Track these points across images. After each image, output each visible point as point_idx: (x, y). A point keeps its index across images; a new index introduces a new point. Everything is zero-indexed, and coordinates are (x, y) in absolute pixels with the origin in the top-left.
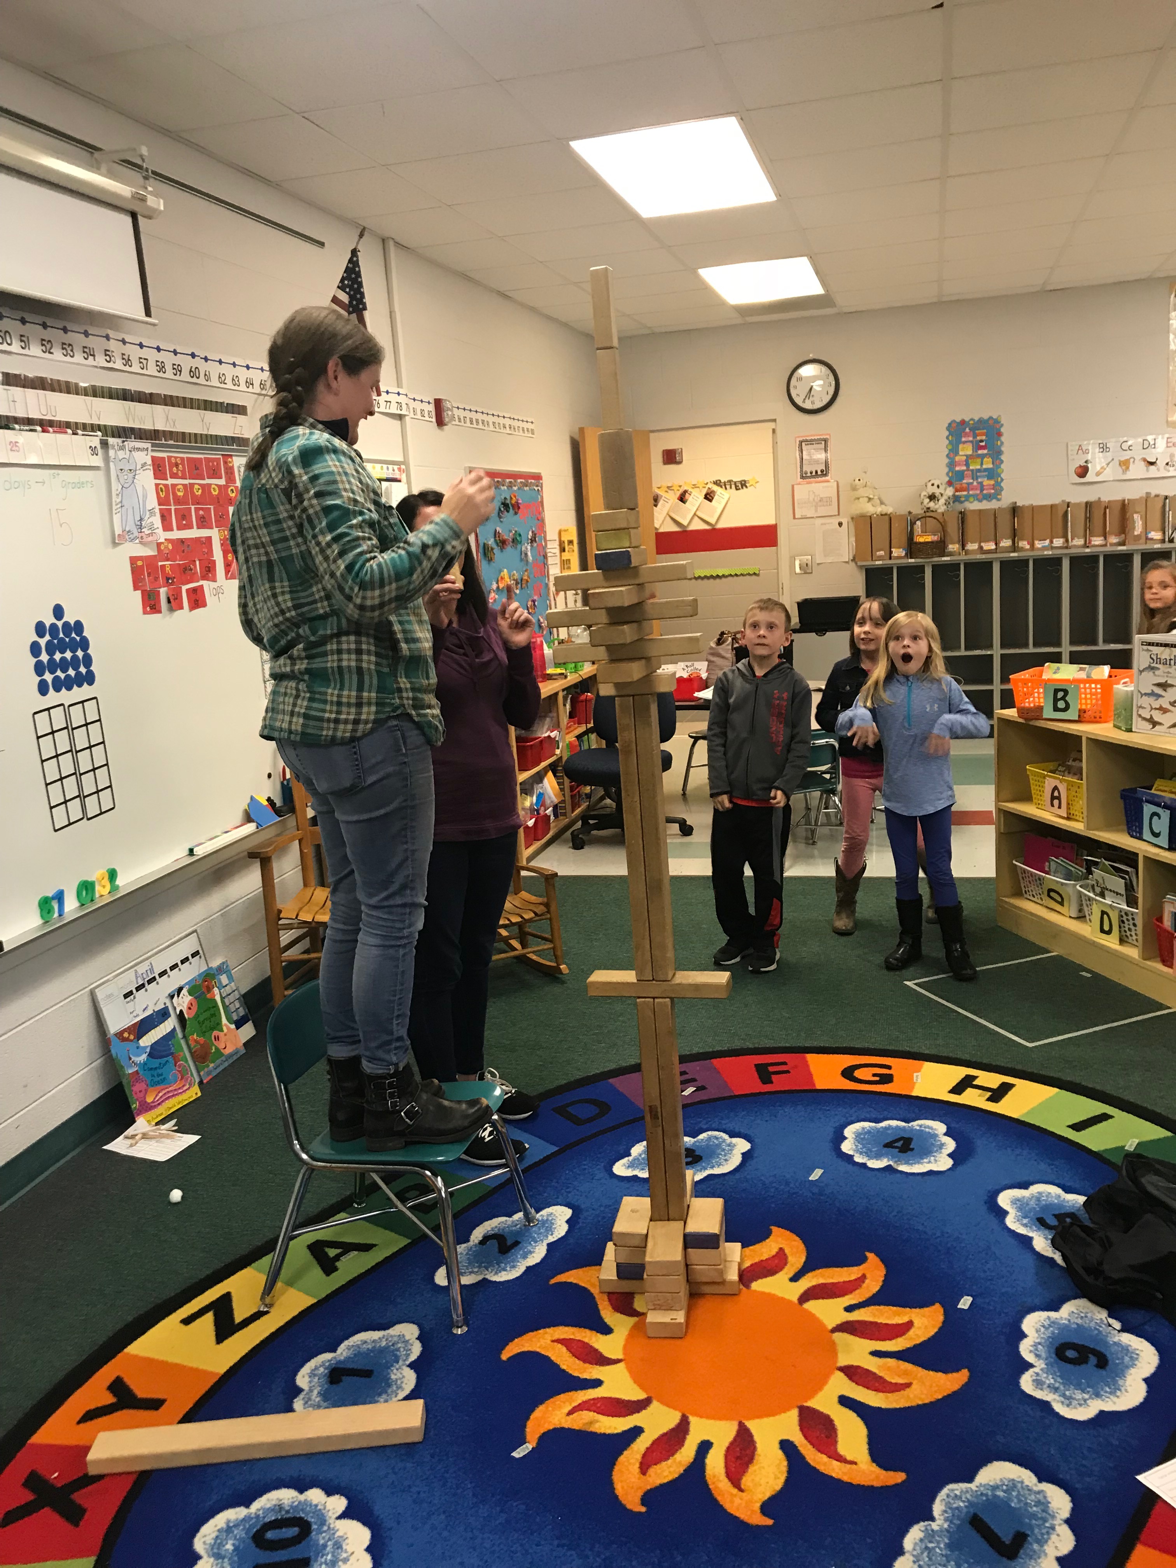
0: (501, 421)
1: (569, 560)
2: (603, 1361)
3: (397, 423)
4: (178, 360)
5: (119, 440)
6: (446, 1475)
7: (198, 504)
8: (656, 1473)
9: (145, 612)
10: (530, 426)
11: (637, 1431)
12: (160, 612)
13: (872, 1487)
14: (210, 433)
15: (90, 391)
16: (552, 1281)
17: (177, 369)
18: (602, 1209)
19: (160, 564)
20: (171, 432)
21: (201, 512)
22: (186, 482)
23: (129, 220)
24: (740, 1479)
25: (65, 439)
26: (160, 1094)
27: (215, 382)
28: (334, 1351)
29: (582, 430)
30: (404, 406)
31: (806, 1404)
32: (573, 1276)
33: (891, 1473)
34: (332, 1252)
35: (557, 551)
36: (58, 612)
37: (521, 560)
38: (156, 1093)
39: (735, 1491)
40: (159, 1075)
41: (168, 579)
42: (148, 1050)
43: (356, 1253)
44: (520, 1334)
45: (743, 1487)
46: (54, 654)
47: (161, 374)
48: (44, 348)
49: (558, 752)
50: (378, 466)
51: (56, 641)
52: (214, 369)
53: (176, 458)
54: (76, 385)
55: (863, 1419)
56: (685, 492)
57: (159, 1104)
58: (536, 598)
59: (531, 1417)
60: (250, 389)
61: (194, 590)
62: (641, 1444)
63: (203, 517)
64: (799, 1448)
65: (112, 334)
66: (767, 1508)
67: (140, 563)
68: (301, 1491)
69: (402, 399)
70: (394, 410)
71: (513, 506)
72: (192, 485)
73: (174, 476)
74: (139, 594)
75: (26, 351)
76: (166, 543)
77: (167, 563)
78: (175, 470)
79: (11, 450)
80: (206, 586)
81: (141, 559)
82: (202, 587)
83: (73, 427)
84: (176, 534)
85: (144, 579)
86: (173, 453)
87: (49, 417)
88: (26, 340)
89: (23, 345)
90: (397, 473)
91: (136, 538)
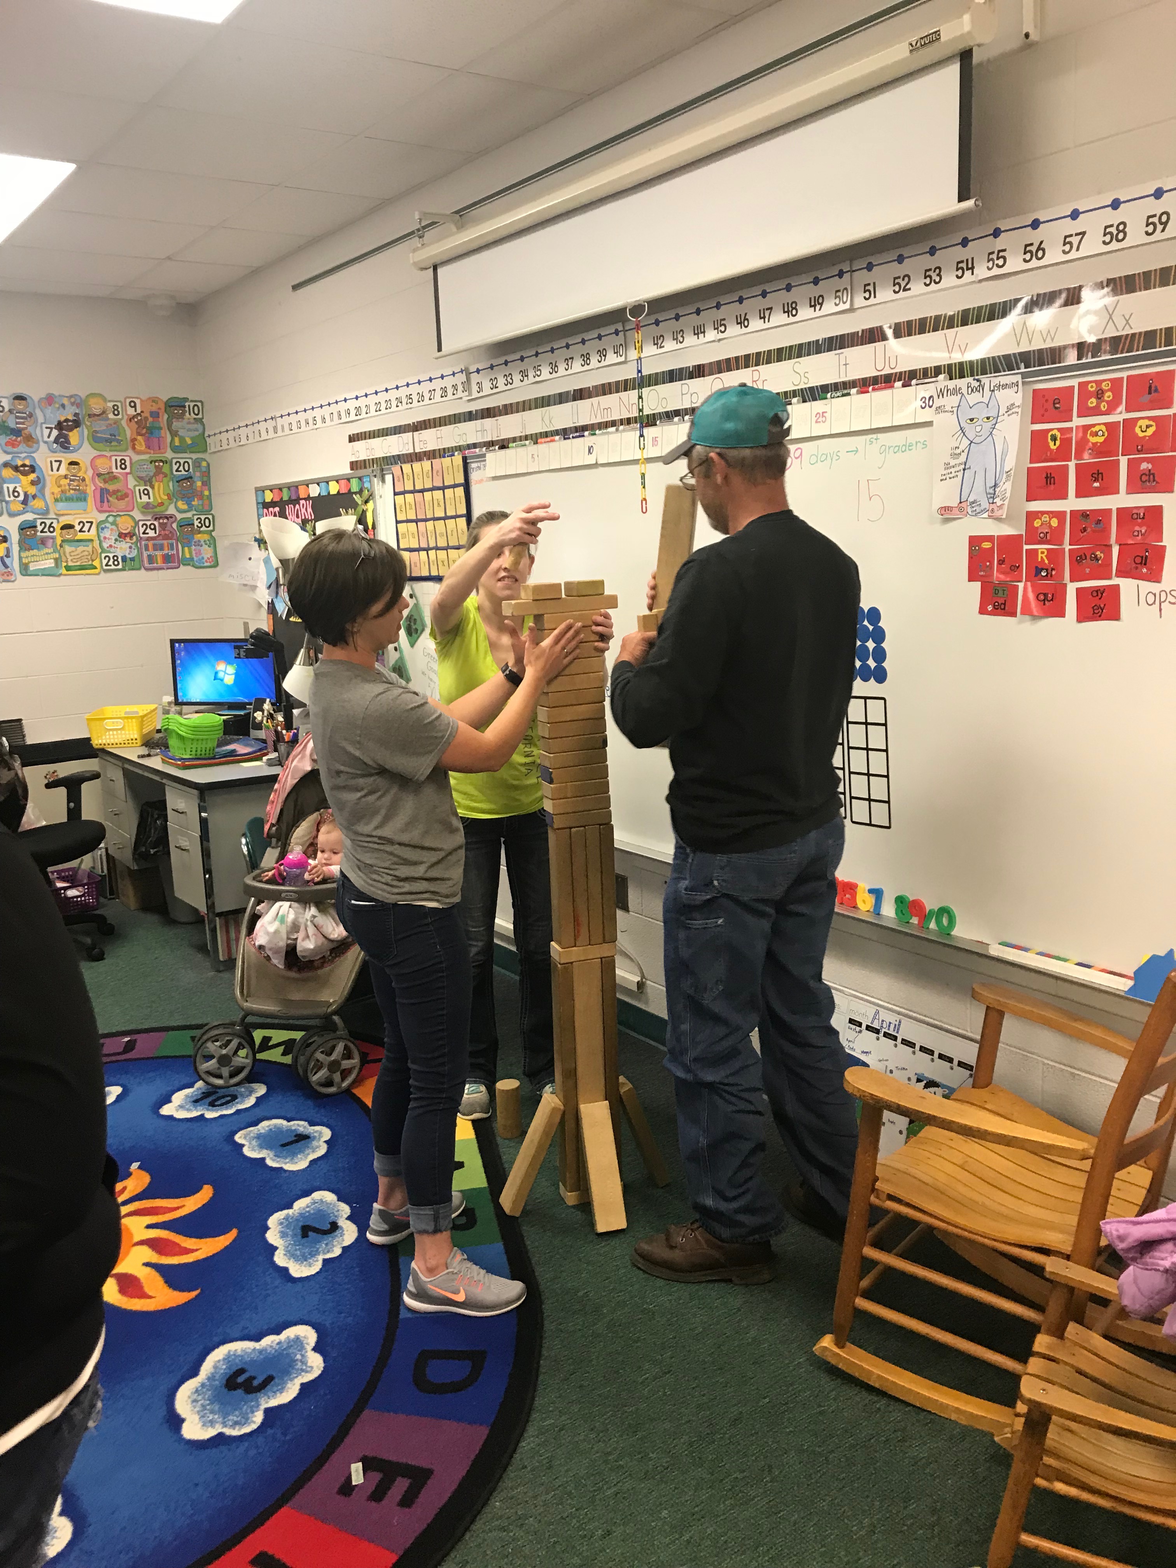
4: (1163, 204)
7: (1139, 452)
9: (983, 611)
12: (1013, 614)
17: (1158, 223)
19: (1026, 547)
21: (1144, 466)
41: (1038, 571)
47: (1115, 246)
48: (897, 288)
53: (1098, 383)
61: (1098, 592)
63: (1150, 473)
67: (986, 545)
72: (1130, 424)
73: (1085, 413)
74: (977, 585)
75: (872, 301)
76: (1045, 518)
77: (1042, 548)
78: (1092, 403)
79: (816, 422)
80: (1128, 587)
81: (990, 538)
82: (1117, 587)
83: (909, 378)
84: (1072, 503)
85: (991, 567)
86: (1092, 377)
87: (887, 371)
88: (871, 288)
89: (867, 295)
91: (984, 511)
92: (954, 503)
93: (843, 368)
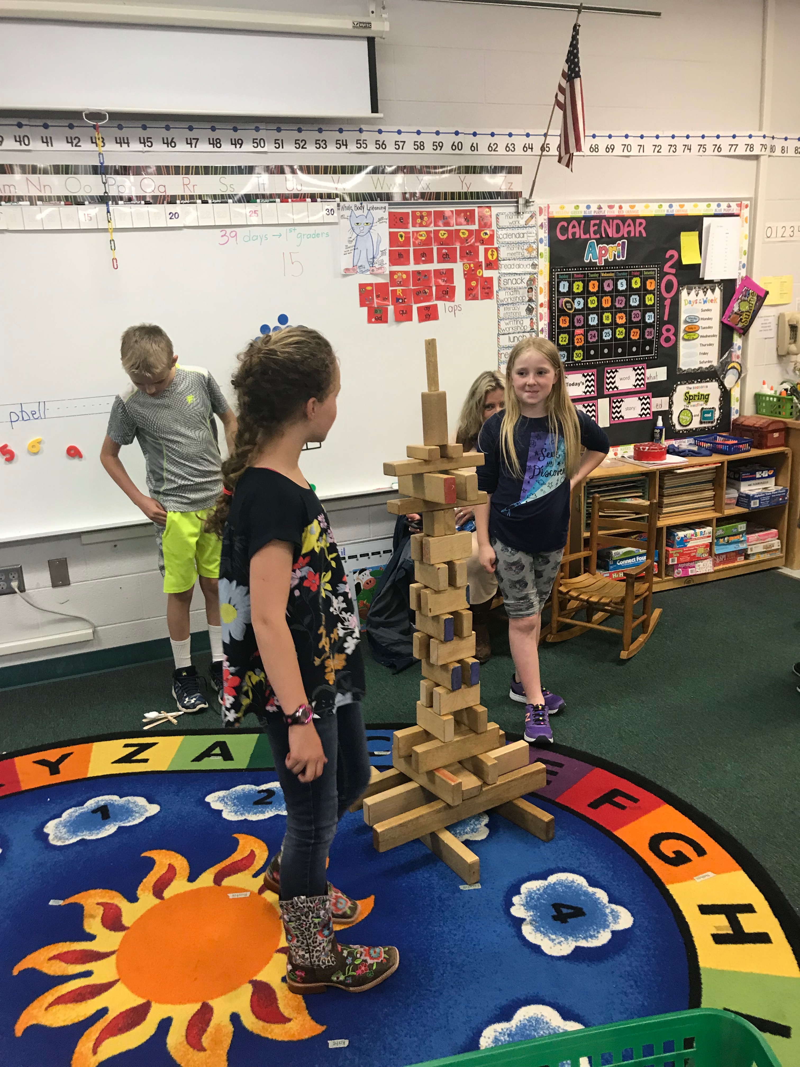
2: (160, 891)
4: (439, 138)
6: (25, 886)
7: (442, 245)
8: (52, 964)
9: (370, 321)
11: (92, 938)
12: (386, 322)
14: (470, 191)
16: (235, 836)
17: (438, 145)
19: (390, 289)
20: (423, 193)
21: (444, 251)
23: (365, 44)
24: (58, 1003)
25: (304, 205)
27: (483, 149)
28: (122, 797)
30: (759, 147)
31: (153, 1003)
32: (245, 840)
34: (216, 751)
36: (283, 319)
39: (46, 1006)
41: (398, 300)
43: (221, 758)
45: (52, 1008)
47: (420, 151)
48: (297, 146)
50: (706, 204)
52: (483, 141)
53: (421, 212)
54: (326, 167)
55: (148, 1040)
59: (89, 891)
60: (528, 153)
61: (427, 308)
62: (80, 946)
63: (446, 254)
64: (101, 1020)
65: (364, 127)
66: (33, 1028)
67: (369, 288)
70: (741, 151)
72: (436, 232)
73: (417, 225)
74: (365, 309)
75: (281, 150)
76: (400, 274)
77: (399, 288)
78: (419, 221)
79: (251, 216)
80: (441, 304)
81: (371, 285)
82: (436, 305)
83: (315, 197)
84: (412, 267)
85: (373, 299)
86: (418, 209)
87: (295, 192)
88: (280, 142)
89: (277, 146)
90: (734, 209)
91: (368, 270)
92: (351, 267)
93: (261, 186)
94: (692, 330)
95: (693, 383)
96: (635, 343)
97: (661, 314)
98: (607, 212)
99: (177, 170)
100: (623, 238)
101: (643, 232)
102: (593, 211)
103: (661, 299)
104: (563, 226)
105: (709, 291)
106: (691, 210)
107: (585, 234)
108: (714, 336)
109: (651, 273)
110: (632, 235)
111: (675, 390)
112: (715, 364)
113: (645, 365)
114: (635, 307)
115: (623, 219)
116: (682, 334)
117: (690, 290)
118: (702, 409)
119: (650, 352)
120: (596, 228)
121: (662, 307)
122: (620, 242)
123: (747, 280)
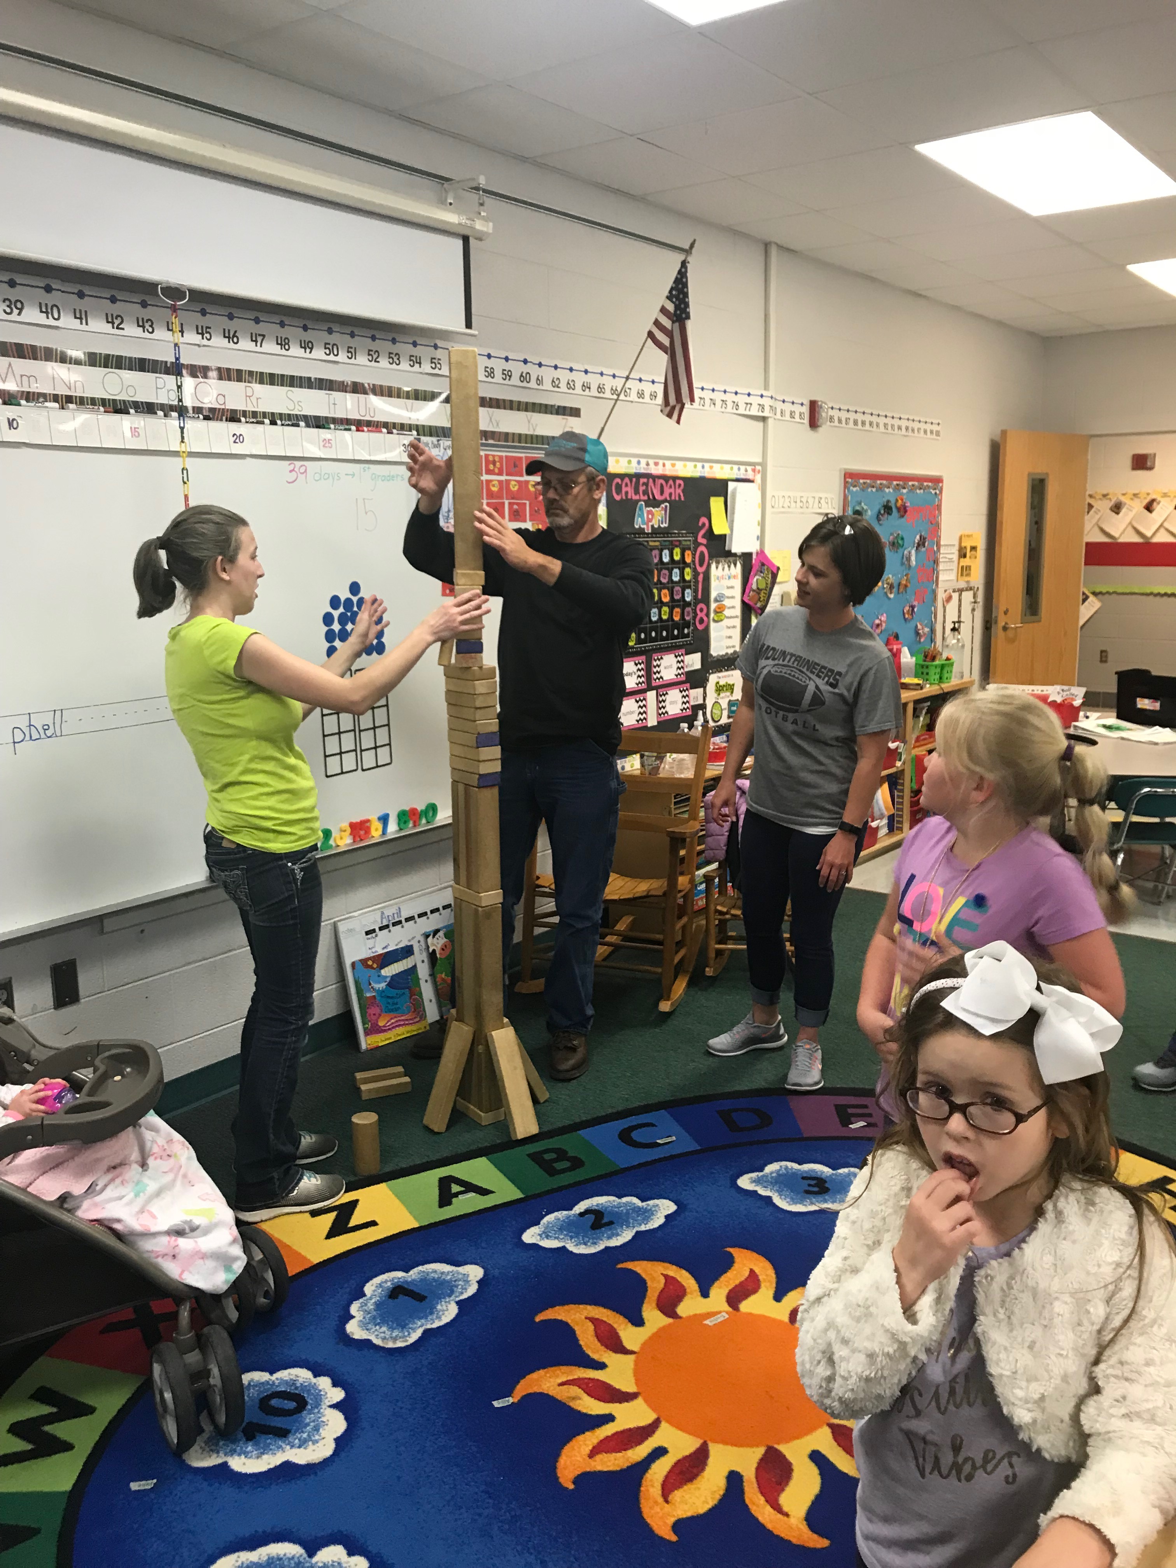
0: (896, 422)
1: (970, 567)
2: (618, 1347)
3: (761, 424)
4: (508, 366)
5: (434, 439)
6: (431, 1401)
7: (513, 498)
8: (601, 1460)
10: (935, 428)
11: (609, 1418)
13: (789, 1542)
14: (536, 433)
15: (412, 395)
16: (620, 1266)
17: (507, 374)
18: (705, 1213)
20: (493, 433)
21: (515, 506)
22: (503, 478)
23: (460, 243)
24: (672, 1491)
25: (382, 437)
26: (393, 1021)
27: (547, 385)
28: (407, 1271)
29: (1004, 433)
30: (767, 408)
31: (776, 1446)
32: (640, 1267)
33: (815, 1536)
34: (455, 1188)
35: (955, 557)
36: (355, 588)
37: (902, 564)
38: (388, 1019)
39: (660, 1500)
40: (394, 1004)
42: (388, 980)
43: (474, 1194)
44: (563, 1303)
45: (670, 1498)
46: (347, 624)
47: (489, 379)
48: (370, 358)
49: (899, 764)
50: (728, 466)
51: (349, 614)
52: (548, 374)
53: (494, 456)
54: (399, 389)
55: (822, 1479)
56: (1153, 501)
57: (389, 1029)
58: (916, 603)
59: (528, 1377)
60: (587, 392)
62: (608, 1430)
63: (517, 511)
64: (745, 1484)
65: (440, 343)
66: (679, 1526)
68: (315, 1376)
69: (766, 402)
70: (754, 411)
71: (899, 509)
72: (508, 482)
73: (489, 472)
75: (353, 361)
78: (491, 467)
79: (324, 446)
83: (389, 427)
86: (492, 452)
87: (367, 418)
88: (353, 350)
89: (350, 355)
90: (750, 475)
93: (332, 406)
94: (719, 611)
95: (721, 671)
96: (676, 625)
97: (696, 591)
98: (654, 470)
99: (239, 376)
100: (665, 501)
101: (682, 495)
102: (642, 469)
103: (696, 574)
104: (618, 483)
105: (732, 565)
106: (720, 472)
107: (636, 494)
108: (737, 617)
109: (688, 543)
110: (673, 498)
111: (708, 680)
112: (738, 649)
113: (683, 651)
114: (676, 582)
115: (666, 478)
116: (712, 615)
117: (718, 563)
118: (730, 701)
119: (687, 636)
120: (644, 488)
121: (697, 582)
122: (663, 506)
123: (761, 553)
